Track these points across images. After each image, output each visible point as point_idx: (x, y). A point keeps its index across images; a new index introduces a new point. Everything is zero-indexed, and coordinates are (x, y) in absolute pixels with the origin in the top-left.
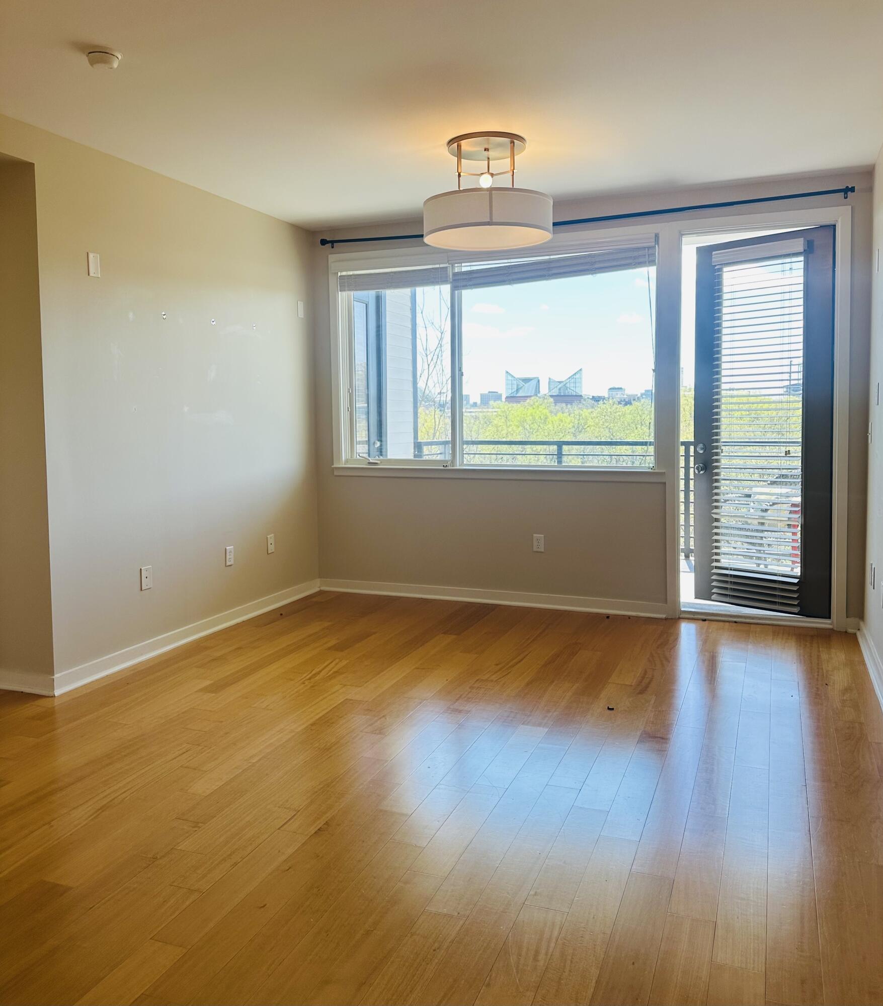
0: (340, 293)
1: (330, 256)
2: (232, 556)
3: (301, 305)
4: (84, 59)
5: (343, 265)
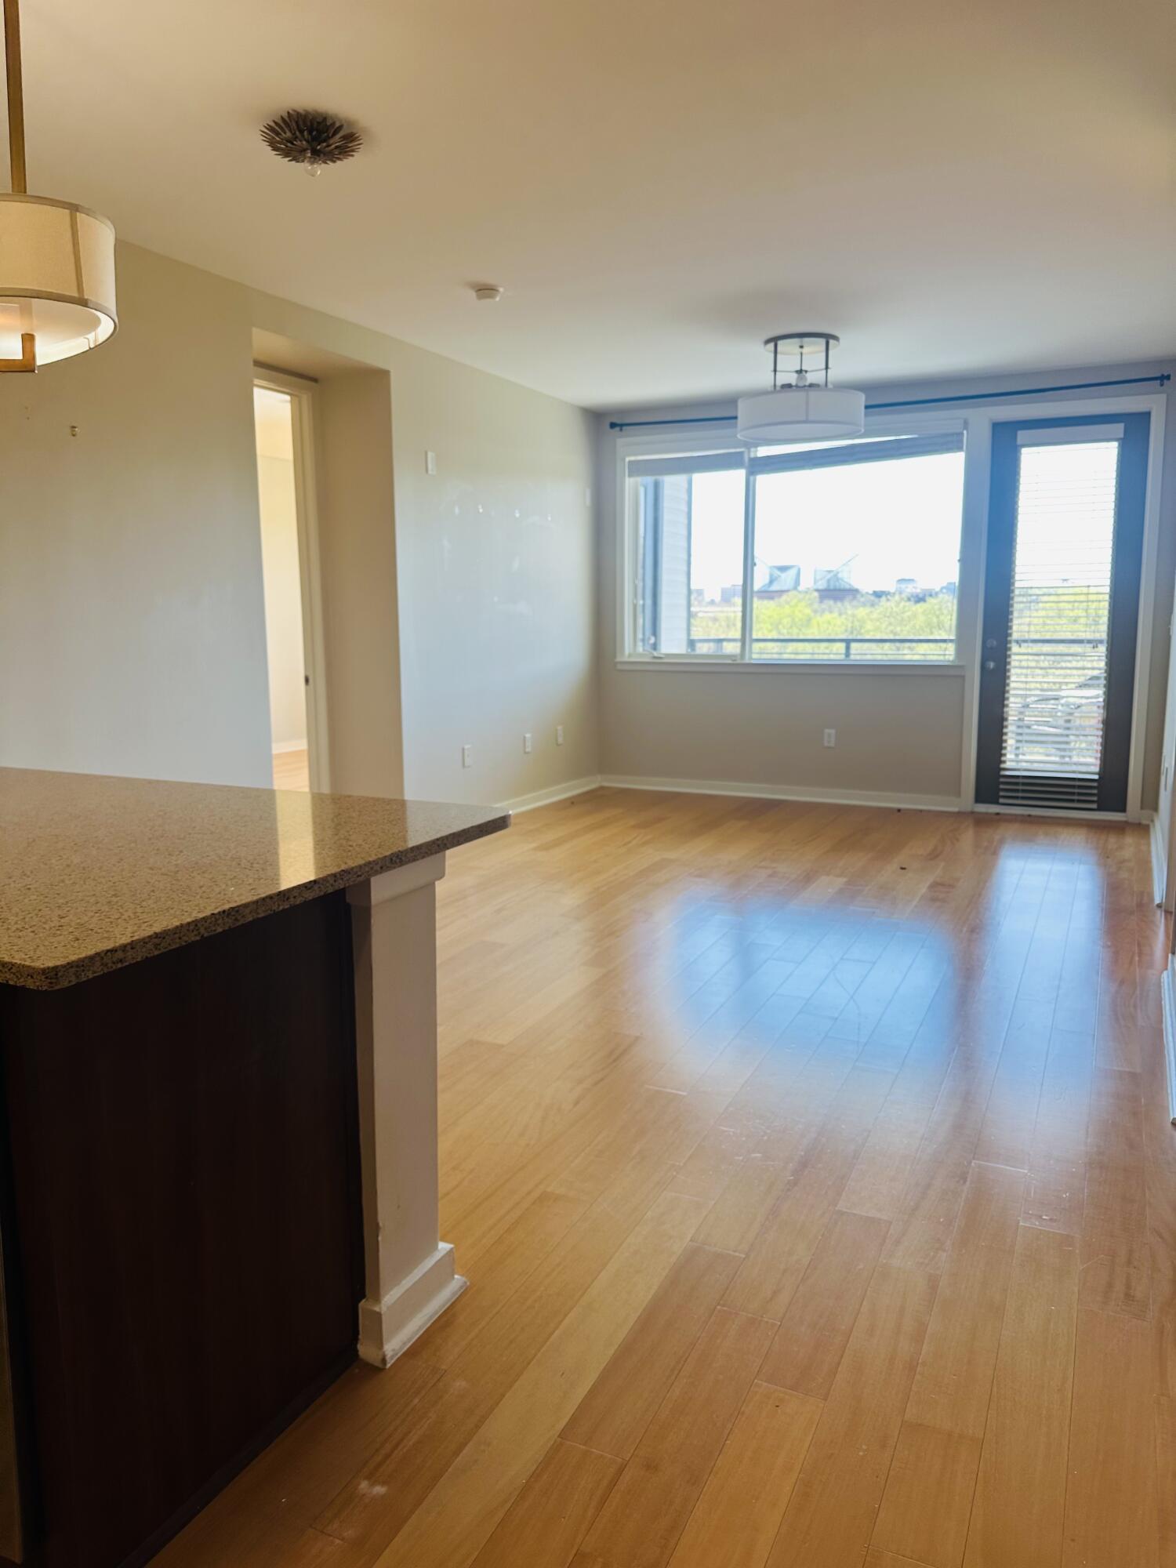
0: (627, 479)
1: (618, 440)
2: (530, 744)
4: (473, 294)
5: (632, 449)
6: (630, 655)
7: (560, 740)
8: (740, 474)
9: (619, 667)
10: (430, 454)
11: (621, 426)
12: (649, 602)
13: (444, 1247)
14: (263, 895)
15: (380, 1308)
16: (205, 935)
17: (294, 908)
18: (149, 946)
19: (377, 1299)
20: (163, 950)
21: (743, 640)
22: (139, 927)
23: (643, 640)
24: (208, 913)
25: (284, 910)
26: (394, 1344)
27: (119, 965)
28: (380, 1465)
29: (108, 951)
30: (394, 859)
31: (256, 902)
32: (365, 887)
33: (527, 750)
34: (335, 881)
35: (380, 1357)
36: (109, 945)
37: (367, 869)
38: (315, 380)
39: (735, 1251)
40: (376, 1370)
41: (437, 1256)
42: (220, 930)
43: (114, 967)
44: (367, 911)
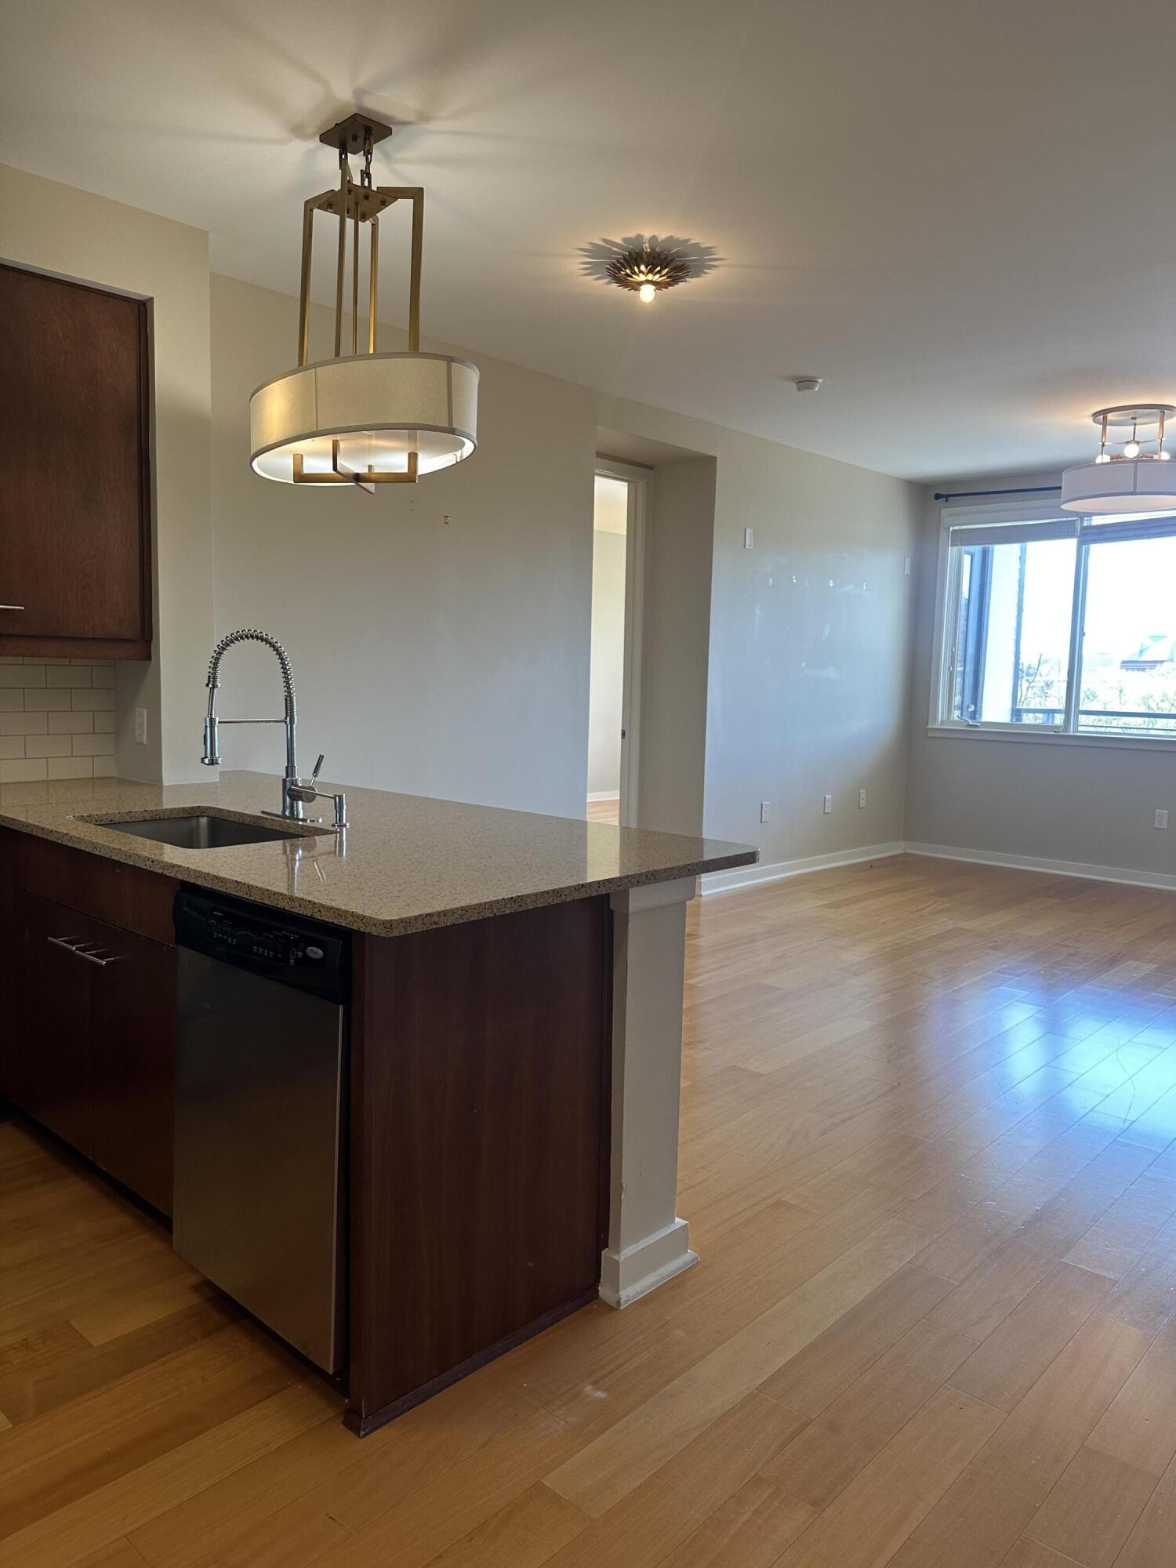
0: (950, 548)
1: (943, 510)
2: (830, 805)
3: (908, 561)
4: (794, 386)
5: (956, 519)
6: (943, 722)
7: (863, 803)
8: (1071, 543)
9: (930, 734)
10: (748, 530)
11: (947, 497)
12: (969, 669)
13: (679, 1222)
14: (542, 890)
15: (619, 1258)
16: (497, 914)
17: (564, 903)
18: (456, 916)
19: (618, 1251)
20: (465, 920)
21: (1067, 712)
22: (452, 901)
23: (961, 708)
24: (500, 898)
25: (557, 904)
26: (629, 1292)
27: (435, 926)
28: (603, 1377)
29: (427, 914)
30: (649, 875)
31: (536, 895)
32: (626, 894)
33: (826, 811)
34: (599, 887)
35: (616, 1299)
36: (429, 911)
37: (625, 881)
38: (651, 468)
39: (950, 1278)
40: (612, 1309)
41: (673, 1228)
42: (508, 912)
43: (431, 927)
44: (626, 916)
